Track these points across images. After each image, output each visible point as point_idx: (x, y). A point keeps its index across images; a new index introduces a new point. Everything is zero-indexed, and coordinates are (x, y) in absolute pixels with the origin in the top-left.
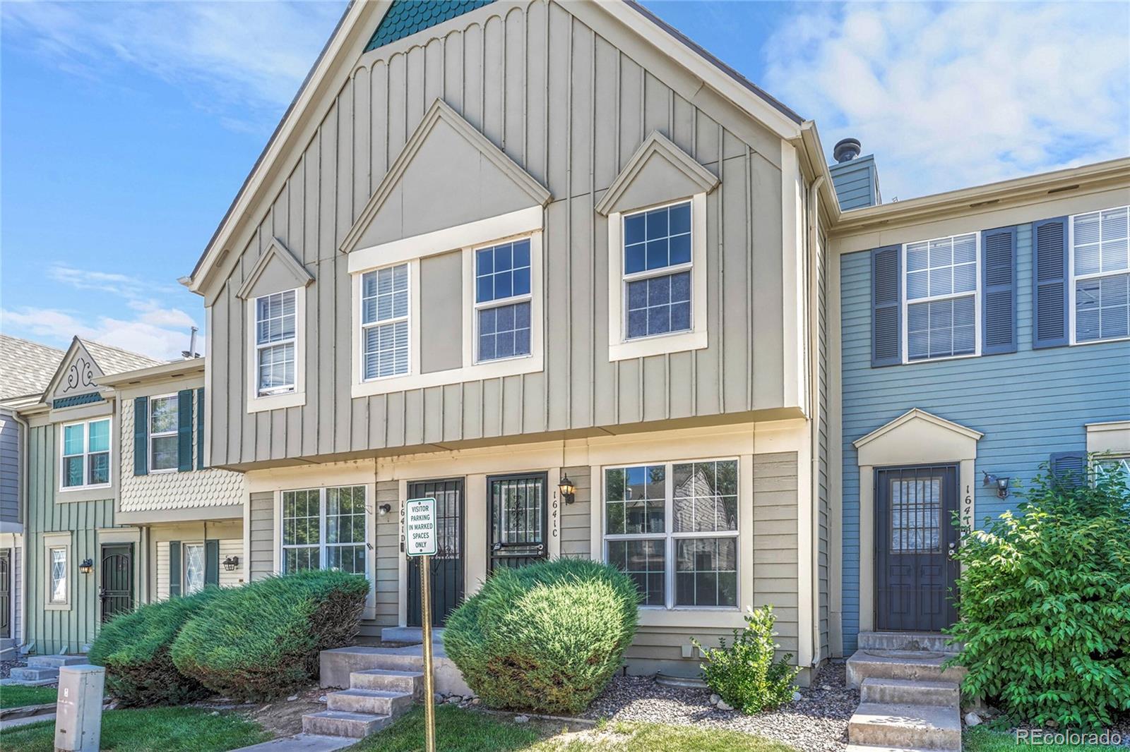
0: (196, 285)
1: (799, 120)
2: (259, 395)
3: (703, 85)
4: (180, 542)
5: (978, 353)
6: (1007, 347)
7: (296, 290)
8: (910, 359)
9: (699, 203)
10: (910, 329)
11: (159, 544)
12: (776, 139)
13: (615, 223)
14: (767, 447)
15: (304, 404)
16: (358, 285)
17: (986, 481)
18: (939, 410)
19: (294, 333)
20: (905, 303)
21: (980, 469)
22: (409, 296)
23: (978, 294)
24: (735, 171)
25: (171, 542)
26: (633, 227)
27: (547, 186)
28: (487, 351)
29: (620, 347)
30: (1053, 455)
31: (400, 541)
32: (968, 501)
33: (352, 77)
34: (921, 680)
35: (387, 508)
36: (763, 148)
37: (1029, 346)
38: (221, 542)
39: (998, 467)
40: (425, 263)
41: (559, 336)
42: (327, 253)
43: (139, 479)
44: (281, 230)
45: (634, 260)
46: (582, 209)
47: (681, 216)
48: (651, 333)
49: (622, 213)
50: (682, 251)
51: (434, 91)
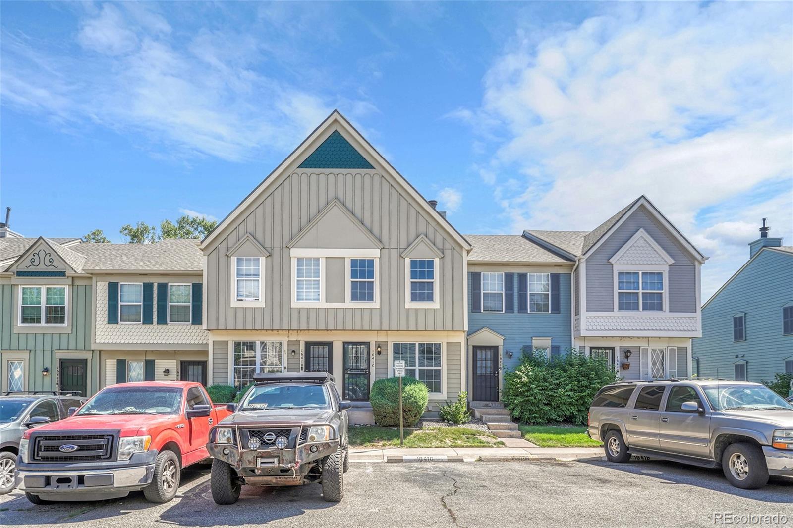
0: (203, 246)
1: (470, 245)
2: (238, 300)
3: (438, 223)
4: (125, 360)
5: (504, 312)
6: (511, 311)
7: (260, 258)
8: (484, 310)
9: (437, 261)
10: (484, 301)
11: (107, 360)
12: (462, 247)
13: (408, 261)
14: (451, 340)
15: (264, 307)
16: (294, 262)
17: (507, 353)
18: (492, 328)
19: (259, 275)
20: (482, 292)
21: (505, 348)
22: (320, 271)
23: (503, 293)
24: (448, 253)
25: (117, 360)
26: (414, 263)
27: (380, 241)
28: (354, 297)
29: (410, 304)
30: (524, 346)
31: (301, 366)
32: (501, 359)
33: (291, 175)
34: (497, 414)
35: (294, 351)
36: (457, 248)
37: (517, 311)
38: (156, 361)
39: (509, 348)
40: (327, 259)
41: (386, 296)
42: (277, 245)
43: (110, 326)
44: (250, 229)
45: (414, 275)
46: (394, 253)
47: (431, 264)
48: (419, 300)
49: (410, 258)
50: (431, 275)
51: (331, 194)
